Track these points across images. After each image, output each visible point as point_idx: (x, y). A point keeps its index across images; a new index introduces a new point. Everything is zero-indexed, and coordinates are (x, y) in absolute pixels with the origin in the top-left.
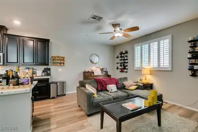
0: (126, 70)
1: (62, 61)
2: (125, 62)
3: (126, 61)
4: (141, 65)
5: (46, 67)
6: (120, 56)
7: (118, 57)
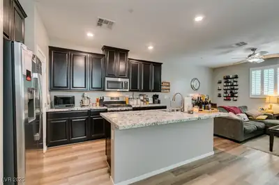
0: (235, 98)
1: (168, 88)
2: (233, 89)
3: (235, 87)
4: (262, 93)
5: (155, 93)
6: (223, 81)
7: (220, 82)
